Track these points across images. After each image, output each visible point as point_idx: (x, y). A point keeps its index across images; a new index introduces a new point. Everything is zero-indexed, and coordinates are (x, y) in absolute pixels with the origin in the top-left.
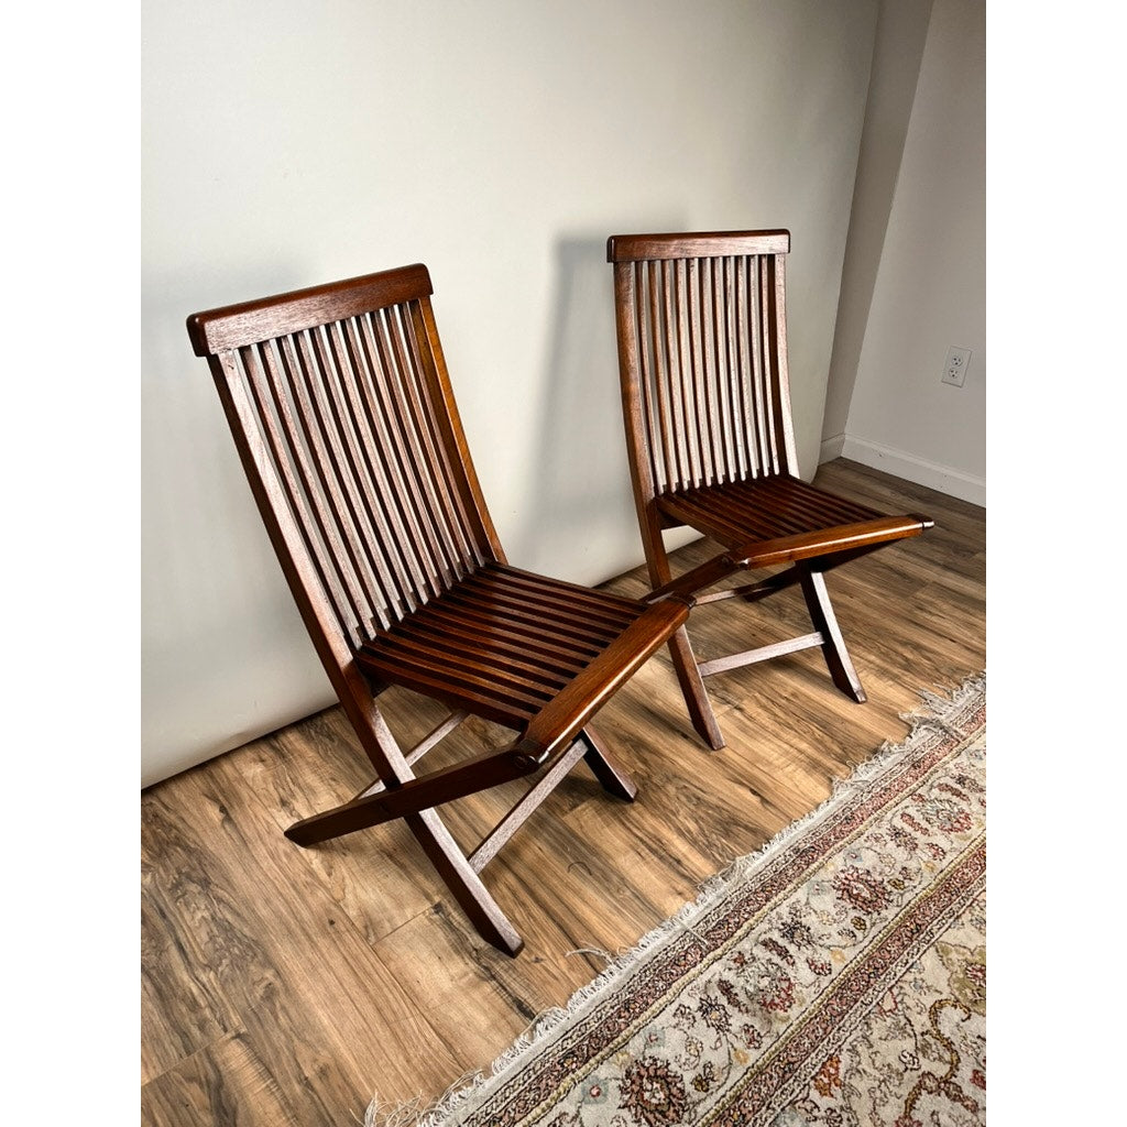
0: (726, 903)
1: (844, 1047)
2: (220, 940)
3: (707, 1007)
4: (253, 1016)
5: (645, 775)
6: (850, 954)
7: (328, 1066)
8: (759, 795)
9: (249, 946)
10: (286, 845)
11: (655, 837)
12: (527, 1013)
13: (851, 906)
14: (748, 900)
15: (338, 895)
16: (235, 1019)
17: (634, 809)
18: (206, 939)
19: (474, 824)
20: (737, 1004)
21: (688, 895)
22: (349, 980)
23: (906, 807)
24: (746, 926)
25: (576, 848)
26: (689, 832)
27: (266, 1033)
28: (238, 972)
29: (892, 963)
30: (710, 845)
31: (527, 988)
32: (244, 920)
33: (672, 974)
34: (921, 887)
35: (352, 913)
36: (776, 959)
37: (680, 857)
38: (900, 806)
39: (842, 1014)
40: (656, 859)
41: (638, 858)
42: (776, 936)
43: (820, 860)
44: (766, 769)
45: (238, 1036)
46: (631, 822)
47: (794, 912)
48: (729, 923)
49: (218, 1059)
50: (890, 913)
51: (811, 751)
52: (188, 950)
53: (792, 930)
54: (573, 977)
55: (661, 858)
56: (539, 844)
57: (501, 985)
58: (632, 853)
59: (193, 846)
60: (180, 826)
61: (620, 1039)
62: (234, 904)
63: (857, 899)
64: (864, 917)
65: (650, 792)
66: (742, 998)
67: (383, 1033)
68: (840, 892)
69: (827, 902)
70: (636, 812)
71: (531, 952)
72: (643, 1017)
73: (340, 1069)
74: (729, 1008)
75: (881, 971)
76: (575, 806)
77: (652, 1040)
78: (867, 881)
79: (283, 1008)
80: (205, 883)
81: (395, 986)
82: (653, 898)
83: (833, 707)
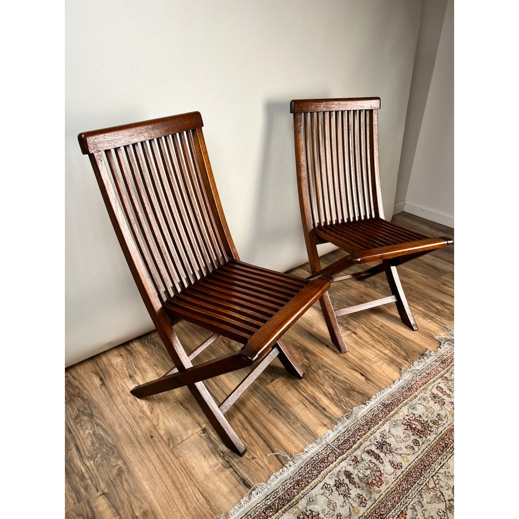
0: (348, 430)
1: (409, 507)
2: (97, 445)
3: (339, 485)
4: (111, 484)
5: (308, 365)
6: (411, 458)
7: (147, 511)
8: (365, 376)
9: (111, 448)
10: (131, 398)
11: (313, 397)
12: (248, 486)
13: (412, 433)
14: (359, 429)
15: (155, 423)
16: (103, 485)
17: (302, 382)
18: (90, 444)
19: (223, 389)
20: (354, 483)
21: (329, 426)
22: (159, 466)
23: (439, 383)
24: (358, 443)
25: (273, 401)
26: (330, 394)
27: (117, 493)
28: (105, 461)
29: (433, 463)
30: (340, 401)
31: (248, 472)
32: (109, 435)
33: (321, 467)
34: (447, 424)
35: (162, 432)
36: (374, 460)
37: (325, 407)
38: (436, 383)
39: (408, 490)
40: (313, 408)
41: (304, 407)
42: (374, 448)
43: (396, 409)
44: (368, 363)
45: (104, 494)
46: (300, 389)
47: (383, 436)
48: (350, 441)
49: (93, 505)
50: (432, 437)
51: (390, 354)
52: (81, 449)
53: (382, 445)
54: (271, 467)
55: (316, 407)
56: (255, 399)
57: (235, 471)
58: (301, 404)
59: (86, 397)
60: (81, 387)
61: (294, 500)
62: (104, 426)
63: (415, 430)
64: (418, 439)
65: (310, 374)
66: (356, 480)
67: (175, 494)
68: (406, 426)
69: (399, 431)
70: (303, 384)
71: (250, 454)
72: (306, 489)
73: (153, 513)
74: (350, 486)
75: (427, 467)
76: (273, 380)
77: (311, 501)
78: (419, 421)
79: (126, 480)
80: (91, 416)
81: (182, 470)
82: (311, 427)
83: (401, 333)
